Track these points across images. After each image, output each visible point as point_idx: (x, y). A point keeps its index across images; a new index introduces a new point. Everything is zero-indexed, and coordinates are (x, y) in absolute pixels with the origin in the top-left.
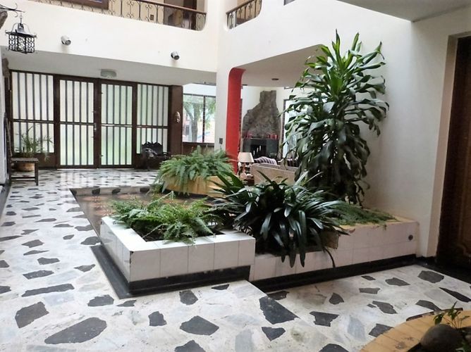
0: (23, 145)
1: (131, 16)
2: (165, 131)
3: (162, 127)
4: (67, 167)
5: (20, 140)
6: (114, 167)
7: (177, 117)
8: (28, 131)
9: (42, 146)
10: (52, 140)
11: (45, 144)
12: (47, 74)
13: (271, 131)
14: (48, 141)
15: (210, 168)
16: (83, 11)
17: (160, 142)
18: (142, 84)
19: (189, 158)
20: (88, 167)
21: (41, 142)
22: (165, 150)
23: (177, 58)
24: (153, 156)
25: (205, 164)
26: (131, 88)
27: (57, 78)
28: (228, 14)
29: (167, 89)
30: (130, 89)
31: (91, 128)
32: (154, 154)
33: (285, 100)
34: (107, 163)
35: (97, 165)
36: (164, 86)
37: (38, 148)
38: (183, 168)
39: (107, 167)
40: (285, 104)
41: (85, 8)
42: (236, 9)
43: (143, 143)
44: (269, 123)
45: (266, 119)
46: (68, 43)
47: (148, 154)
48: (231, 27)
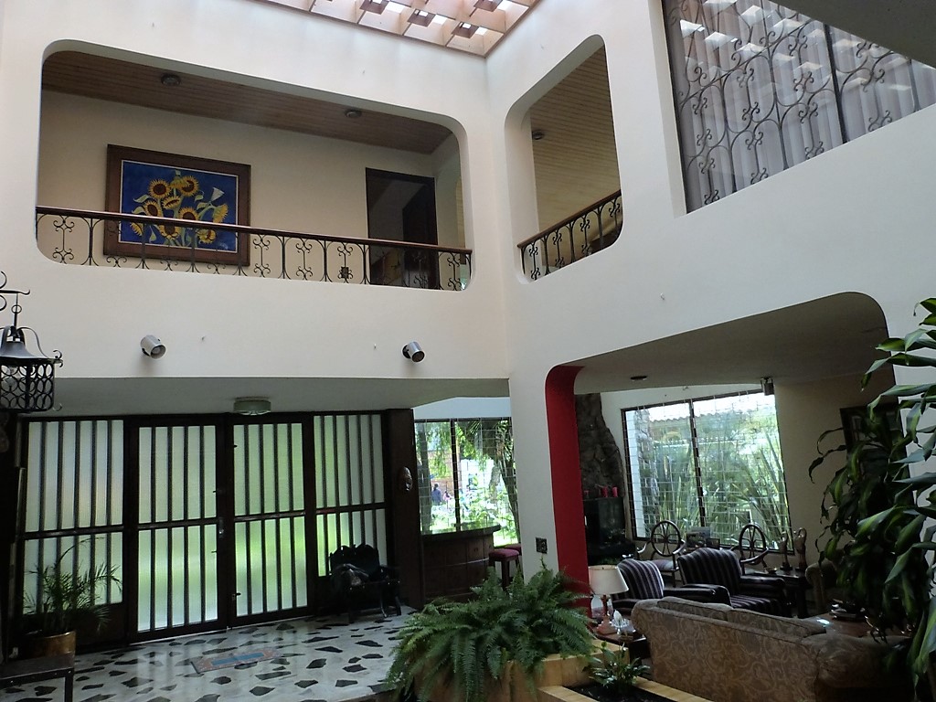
0: (45, 598)
1: (305, 274)
2: (380, 513)
3: (373, 506)
4: (153, 634)
5: (40, 586)
6: (266, 617)
7: (405, 480)
8: (59, 558)
9: (92, 591)
10: (118, 574)
11: (100, 588)
12: (109, 418)
13: (603, 480)
14: (109, 578)
15: (536, 631)
16: (196, 274)
17: (369, 542)
18: (323, 414)
19: (473, 607)
20: (204, 626)
21: (92, 583)
22: (383, 561)
23: (419, 356)
24: (358, 582)
25: (520, 621)
26: (299, 426)
27: (133, 424)
28: (522, 247)
29: (377, 419)
30: (297, 428)
31: (211, 530)
32: (361, 576)
33: (624, 411)
34: (250, 609)
35: (228, 617)
36: (370, 413)
37: (83, 600)
38: (470, 645)
39: (251, 620)
40: (624, 418)
41: (198, 267)
42: (543, 236)
43: (333, 549)
44: (595, 463)
45: (588, 455)
46: (158, 351)
47: (346, 579)
48: (535, 275)
